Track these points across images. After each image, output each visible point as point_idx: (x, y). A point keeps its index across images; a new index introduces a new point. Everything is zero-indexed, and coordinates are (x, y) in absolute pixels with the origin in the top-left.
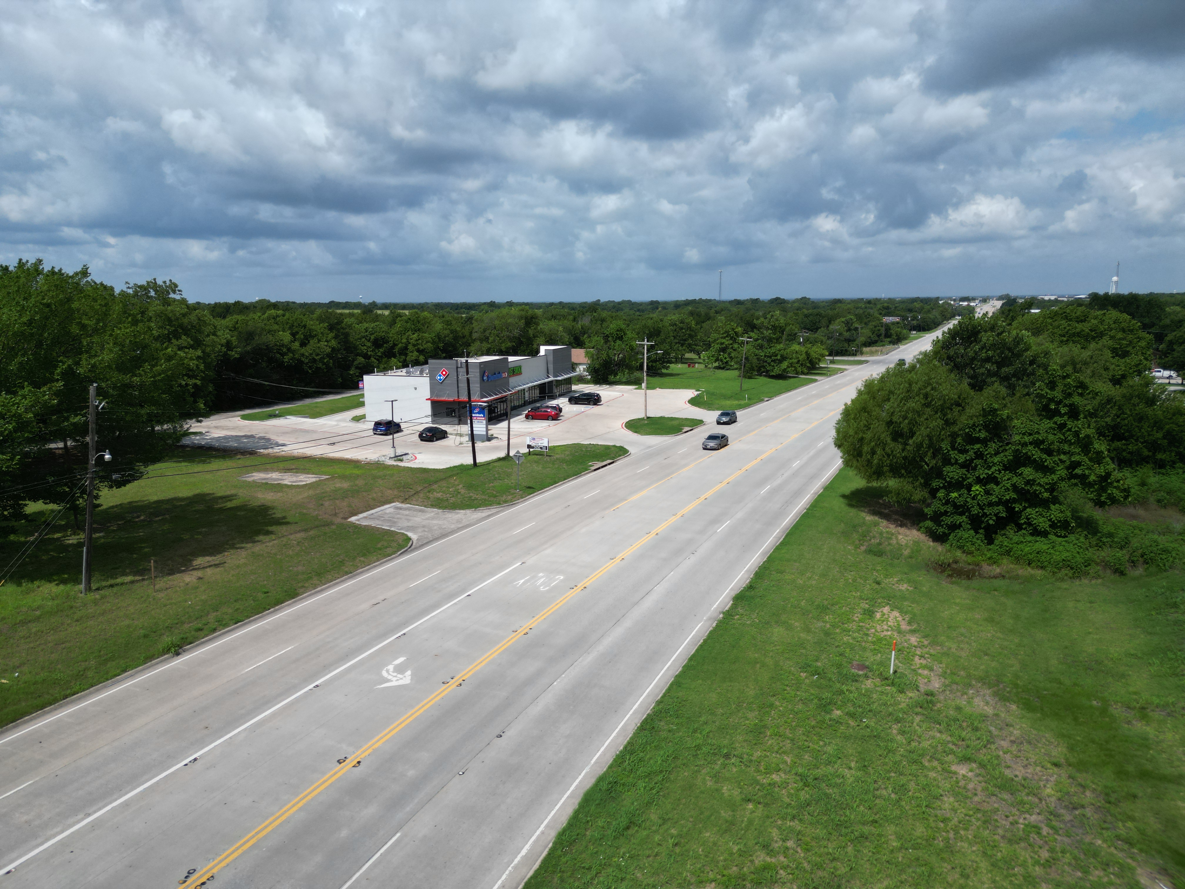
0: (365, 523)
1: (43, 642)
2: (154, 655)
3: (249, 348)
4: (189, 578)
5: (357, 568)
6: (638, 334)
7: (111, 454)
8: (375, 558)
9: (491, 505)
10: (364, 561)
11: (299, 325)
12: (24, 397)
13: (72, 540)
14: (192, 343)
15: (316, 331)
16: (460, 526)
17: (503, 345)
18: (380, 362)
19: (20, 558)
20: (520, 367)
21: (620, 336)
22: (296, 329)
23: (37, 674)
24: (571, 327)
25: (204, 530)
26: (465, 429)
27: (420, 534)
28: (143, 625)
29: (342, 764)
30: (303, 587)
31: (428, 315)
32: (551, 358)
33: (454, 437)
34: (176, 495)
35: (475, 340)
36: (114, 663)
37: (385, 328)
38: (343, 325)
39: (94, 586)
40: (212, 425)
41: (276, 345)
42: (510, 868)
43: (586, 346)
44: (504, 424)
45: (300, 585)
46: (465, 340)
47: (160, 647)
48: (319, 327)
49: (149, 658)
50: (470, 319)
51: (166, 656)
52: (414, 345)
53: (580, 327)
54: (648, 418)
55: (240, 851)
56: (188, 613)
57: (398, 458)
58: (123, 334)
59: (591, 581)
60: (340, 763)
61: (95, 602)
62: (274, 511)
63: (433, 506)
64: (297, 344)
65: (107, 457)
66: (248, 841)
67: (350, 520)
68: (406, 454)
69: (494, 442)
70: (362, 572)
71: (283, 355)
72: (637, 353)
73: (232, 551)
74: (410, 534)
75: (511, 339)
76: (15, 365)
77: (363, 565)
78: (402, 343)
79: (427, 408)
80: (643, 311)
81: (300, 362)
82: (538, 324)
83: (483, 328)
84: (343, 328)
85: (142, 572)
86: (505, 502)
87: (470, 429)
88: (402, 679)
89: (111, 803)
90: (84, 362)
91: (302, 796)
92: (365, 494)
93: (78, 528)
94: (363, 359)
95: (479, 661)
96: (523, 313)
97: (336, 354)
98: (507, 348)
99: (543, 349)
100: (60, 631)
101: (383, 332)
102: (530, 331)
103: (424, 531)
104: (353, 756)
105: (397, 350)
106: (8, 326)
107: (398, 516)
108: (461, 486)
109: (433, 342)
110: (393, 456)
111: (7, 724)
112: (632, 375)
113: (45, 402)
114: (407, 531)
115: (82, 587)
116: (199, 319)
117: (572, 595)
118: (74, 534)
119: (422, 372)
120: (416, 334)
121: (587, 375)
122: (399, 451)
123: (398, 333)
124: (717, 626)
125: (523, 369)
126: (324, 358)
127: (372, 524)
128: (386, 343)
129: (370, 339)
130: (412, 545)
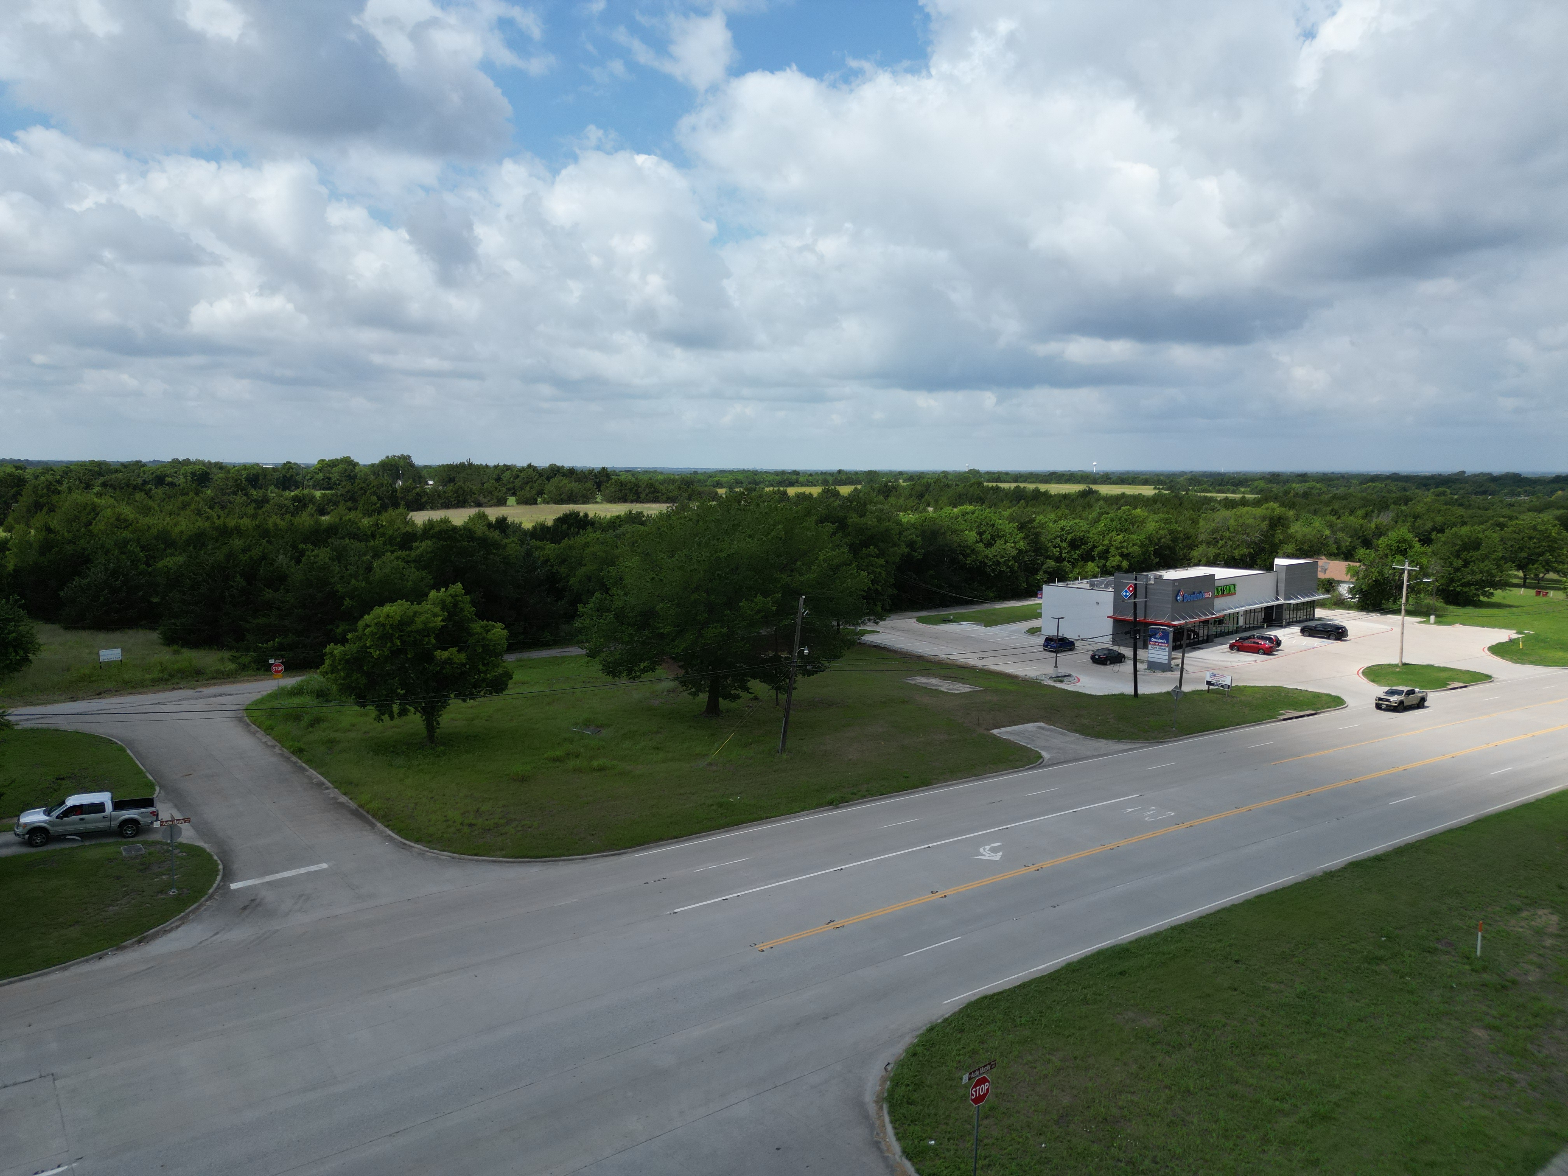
0: (1003, 736)
1: (753, 781)
2: (823, 804)
3: (931, 549)
4: (851, 755)
5: (986, 773)
7: (808, 650)
8: (1004, 768)
9: (1137, 739)
10: (992, 768)
11: (987, 524)
14: (878, 552)
15: (1004, 531)
16: (1096, 754)
17: (1236, 551)
18: (1074, 567)
20: (1234, 585)
22: (984, 528)
23: (750, 800)
24: (1358, 526)
27: (1053, 755)
28: (817, 783)
29: (933, 894)
30: (937, 779)
32: (1287, 575)
35: (1200, 542)
36: (797, 803)
37: (1085, 526)
38: (1035, 524)
39: (787, 748)
40: (887, 625)
41: (960, 546)
46: (1186, 542)
47: (827, 800)
48: (1008, 527)
49: (820, 806)
51: (830, 807)
52: (1117, 548)
53: (1373, 527)
54: (1405, 665)
56: (848, 781)
57: (1060, 679)
59: (1203, 822)
61: (787, 761)
63: (1076, 731)
64: (982, 545)
65: (806, 651)
66: (867, 916)
67: (991, 731)
68: (1069, 676)
70: (989, 777)
71: (966, 556)
73: (886, 741)
74: (1044, 753)
75: (1247, 545)
77: (991, 772)
78: (1103, 545)
79: (1108, 627)
81: (983, 564)
82: (1289, 526)
83: (1210, 529)
84: (1034, 527)
85: (818, 745)
86: (1157, 738)
88: (993, 856)
91: (903, 903)
92: (1011, 710)
94: (1053, 563)
95: (1059, 859)
97: (1023, 557)
98: (1242, 555)
99: (1277, 563)
100: (764, 776)
101: (1082, 531)
102: (1276, 534)
103: (1059, 753)
104: (943, 892)
105: (1096, 553)
107: (1039, 735)
108: (1112, 715)
109: (1142, 545)
110: (1053, 675)
111: (734, 826)
114: (1042, 750)
115: (779, 748)
117: (1171, 831)
119: (1107, 586)
120: (1122, 535)
121: (1349, 598)
122: (1062, 671)
123: (1099, 533)
124: (1308, 880)
125: (1238, 588)
126: (1009, 560)
127: (1012, 738)
128: (1083, 544)
129: (1066, 539)
130: (1042, 762)
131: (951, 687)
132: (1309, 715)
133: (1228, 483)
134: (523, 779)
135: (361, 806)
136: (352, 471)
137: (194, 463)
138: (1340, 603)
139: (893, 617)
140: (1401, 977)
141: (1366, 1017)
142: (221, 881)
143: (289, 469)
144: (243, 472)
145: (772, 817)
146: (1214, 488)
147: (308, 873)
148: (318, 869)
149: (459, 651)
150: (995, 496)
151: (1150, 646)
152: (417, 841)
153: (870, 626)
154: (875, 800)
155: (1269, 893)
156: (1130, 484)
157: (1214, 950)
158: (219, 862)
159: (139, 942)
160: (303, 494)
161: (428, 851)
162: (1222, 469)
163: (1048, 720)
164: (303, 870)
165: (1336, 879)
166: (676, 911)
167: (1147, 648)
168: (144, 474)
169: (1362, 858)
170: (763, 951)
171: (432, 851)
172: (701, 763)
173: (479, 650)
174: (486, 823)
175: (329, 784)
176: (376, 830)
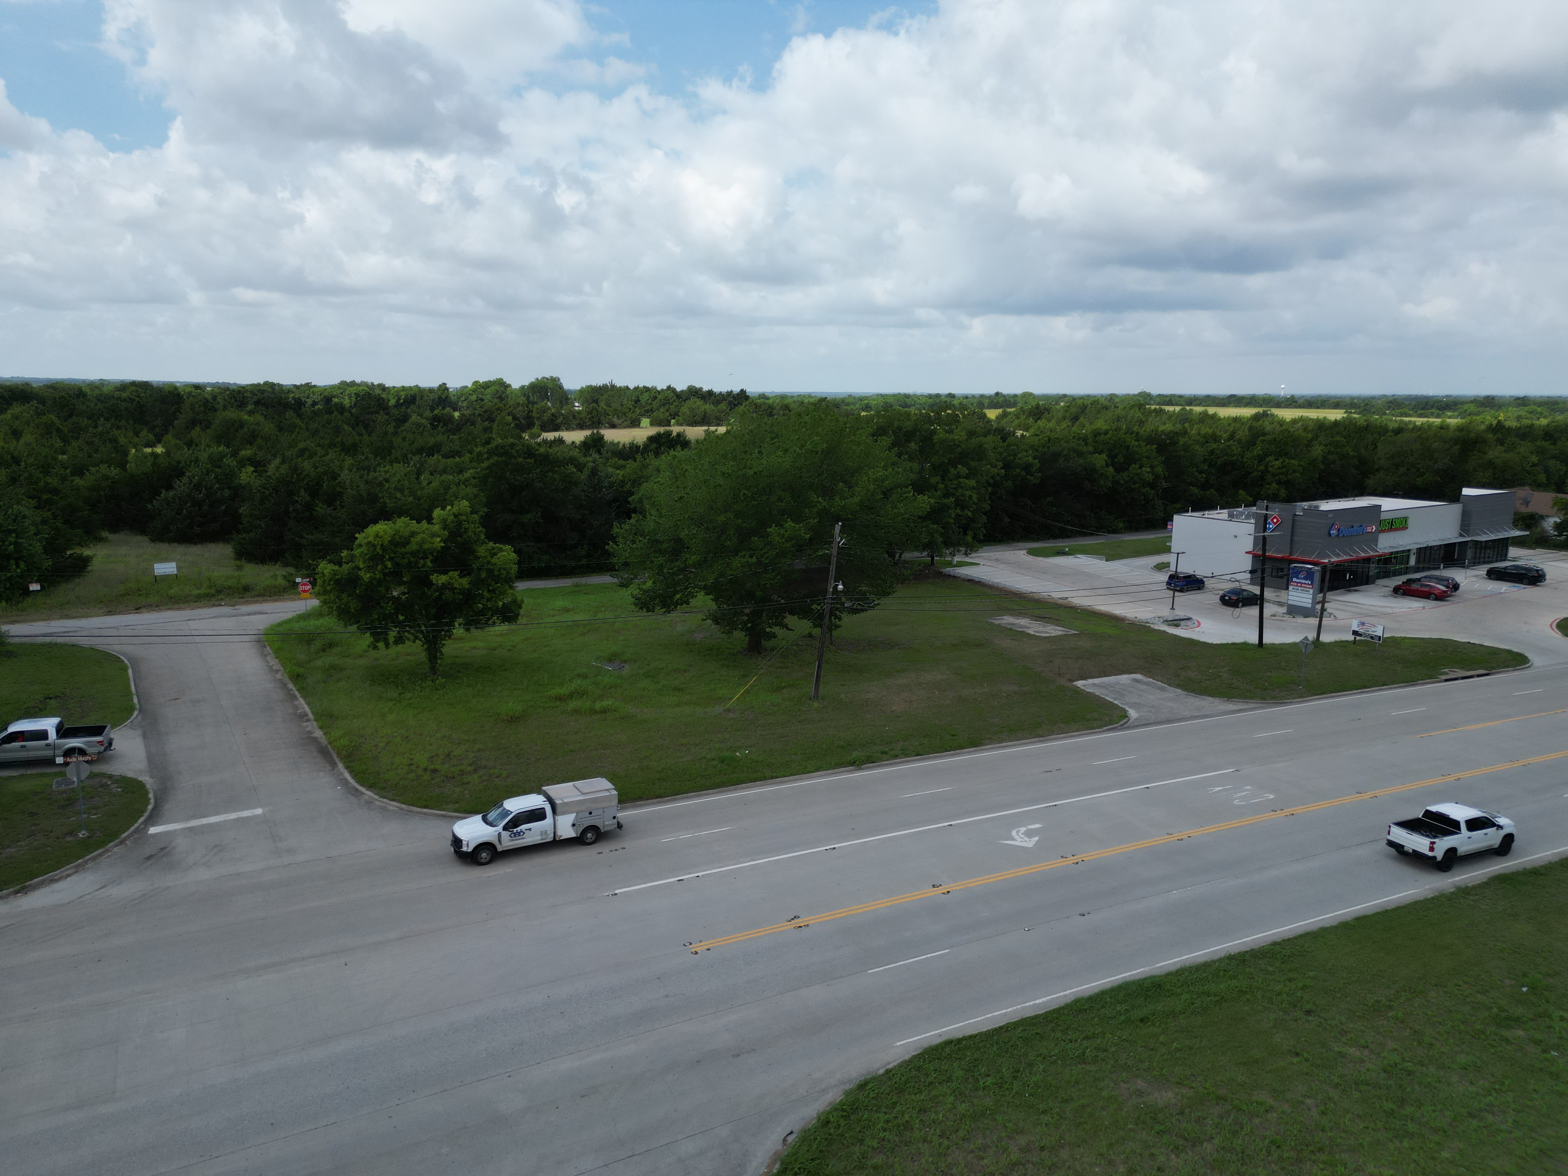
0: (1088, 688)
1: (771, 732)
2: (844, 764)
3: (1051, 473)
4: (895, 706)
5: (1053, 733)
7: (843, 584)
8: (1077, 727)
9: (1251, 698)
10: (1062, 728)
16: (1197, 714)
20: (1406, 519)
22: (1116, 451)
23: (760, 755)
27: (1143, 714)
28: (845, 738)
29: (935, 888)
30: (990, 738)
33: (1270, 605)
36: (812, 762)
37: (1239, 450)
40: (991, 557)
41: (1086, 470)
42: (1019, 1006)
45: (988, 736)
47: (850, 758)
49: (840, 766)
51: (852, 767)
55: (833, 917)
56: (882, 737)
57: (1175, 623)
59: (1307, 810)
61: (818, 710)
63: (1178, 686)
64: (1112, 469)
65: (840, 587)
66: (842, 913)
67: (1075, 683)
68: (1189, 619)
70: (1055, 739)
71: (1092, 481)
73: (942, 691)
74: (1131, 712)
78: (1258, 471)
79: (1245, 563)
81: (1112, 491)
86: (1273, 698)
88: (1026, 842)
91: (893, 898)
92: (1105, 658)
95: (1113, 849)
100: (786, 727)
103: (1151, 712)
104: (947, 886)
105: (1249, 480)
107: (1131, 689)
108: (1226, 669)
109: (1305, 472)
110: (1170, 619)
111: (730, 786)
113: (801, 536)
114: (1131, 707)
115: (812, 694)
117: (1268, 818)
119: (1247, 517)
121: (1555, 535)
122: (1180, 613)
123: (1255, 458)
124: (1433, 898)
125: (1410, 522)
126: (1141, 486)
127: (1097, 692)
130: (1125, 723)
131: (1041, 629)
132: (1479, 676)
133: (1432, 407)
134: (513, 720)
135: (330, 743)
136: (503, 392)
137: (358, 385)
138: (1542, 542)
139: (985, 548)
140: (1544, 1051)
141: (1480, 1111)
142: (143, 823)
143: (444, 390)
144: (402, 393)
145: (777, 778)
146: (1416, 412)
147: (238, 820)
148: (250, 815)
149: (461, 576)
150: (1157, 419)
151: (1291, 588)
152: (371, 787)
154: (909, 761)
155: (1374, 915)
156: (1318, 408)
157: (1279, 994)
158: (152, 801)
159: (17, 892)
160: (442, 414)
161: (377, 800)
162: (1431, 393)
163: (1146, 671)
164: (233, 816)
165: (1471, 898)
166: (617, 892)
167: (1287, 589)
169: (1514, 870)
170: (696, 953)
171: (381, 799)
172: (718, 709)
173: (484, 575)
174: (452, 769)
175: (311, 716)
176: (335, 771)
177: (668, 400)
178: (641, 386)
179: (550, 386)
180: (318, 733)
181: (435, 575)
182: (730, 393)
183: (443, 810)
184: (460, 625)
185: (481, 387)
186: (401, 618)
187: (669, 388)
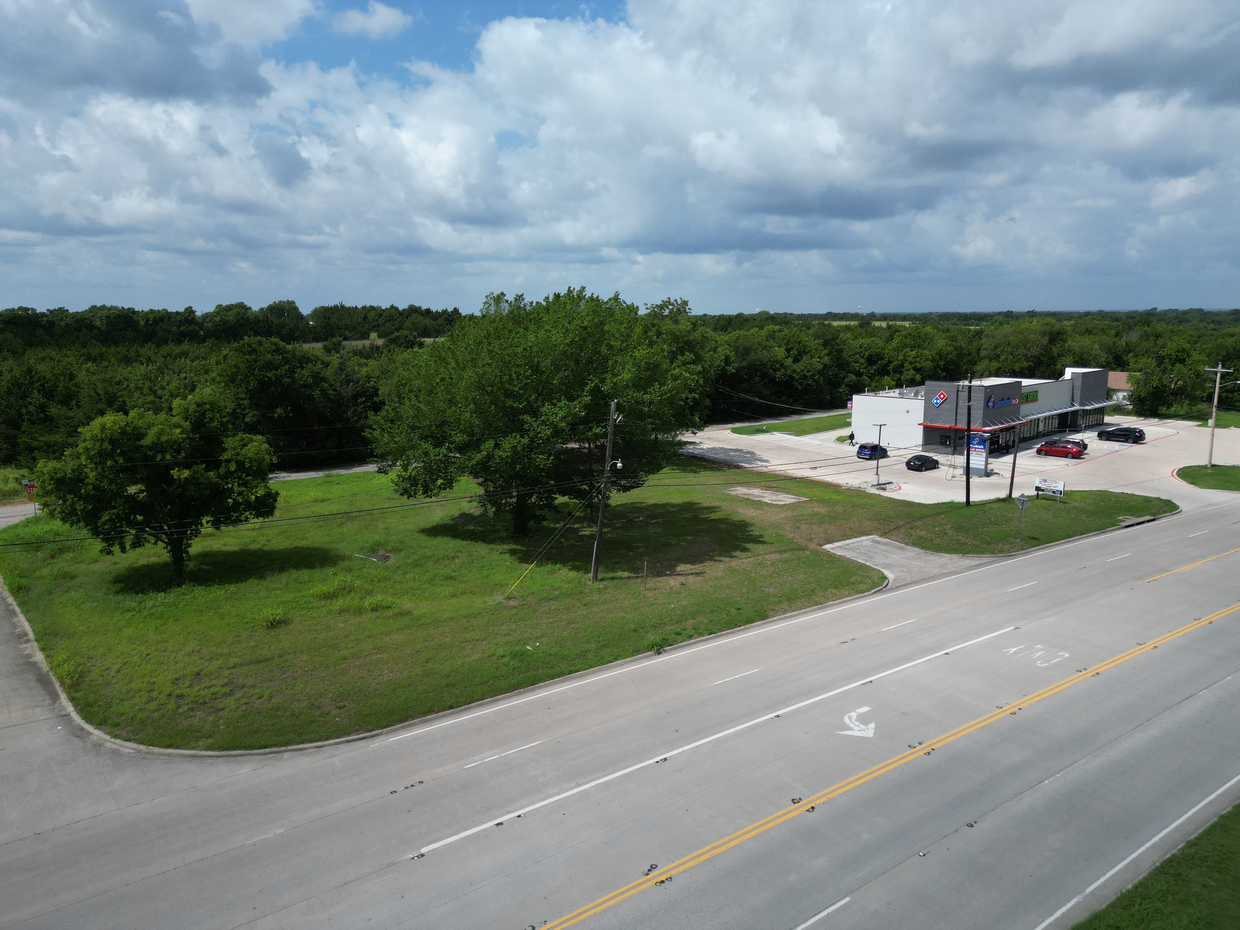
0: (839, 553)
1: (558, 619)
2: (640, 650)
3: (744, 364)
4: (673, 582)
5: (828, 600)
6: (1209, 355)
7: (622, 463)
8: (847, 592)
9: (983, 553)
10: (835, 594)
11: (795, 341)
12: (561, 409)
13: (587, 532)
14: (694, 358)
15: (810, 347)
16: (945, 572)
17: (1017, 364)
18: (872, 380)
19: (550, 543)
20: (1036, 392)
21: (1181, 358)
22: (792, 345)
23: (552, 647)
24: (1111, 344)
25: (689, 537)
26: (960, 460)
27: (897, 574)
28: (634, 620)
29: (796, 805)
30: (773, 610)
31: (931, 330)
32: (1079, 383)
33: (947, 468)
34: (670, 501)
35: (983, 358)
36: (609, 650)
37: (881, 343)
38: (838, 340)
39: (600, 576)
40: (706, 436)
41: (770, 361)
43: (1130, 367)
44: (1009, 458)
45: (770, 607)
46: (970, 358)
47: (646, 643)
48: (814, 343)
49: (636, 652)
50: (979, 333)
51: (650, 653)
52: (911, 363)
53: (1124, 344)
54: (1213, 466)
55: (696, 861)
56: (670, 616)
57: (881, 486)
58: (640, 356)
59: (1106, 667)
60: (795, 803)
61: (600, 591)
62: (752, 528)
63: (914, 545)
64: (790, 360)
65: (619, 465)
66: (704, 854)
67: (824, 547)
68: (889, 483)
69: (993, 478)
70: (832, 605)
71: (775, 370)
72: (1206, 380)
73: (712, 563)
74: (886, 573)
75: (1027, 359)
76: (557, 380)
77: (834, 598)
78: (898, 361)
79: (919, 432)
80: (1220, 323)
81: (792, 378)
82: (1065, 341)
83: (993, 345)
84: (837, 344)
85: (635, 570)
86: (1001, 552)
87: (965, 461)
88: (864, 730)
89: (596, 779)
90: (608, 381)
91: (755, 825)
92: (842, 522)
93: (593, 522)
94: (854, 377)
95: (953, 732)
96: (1047, 328)
97: (828, 371)
98: (1022, 368)
99: (1069, 373)
100: (572, 612)
101: (879, 348)
102: (1054, 349)
103: (903, 571)
104: (807, 800)
105: (891, 367)
106: (555, 346)
107: (875, 550)
108: (949, 526)
109: (933, 360)
110: (875, 483)
111: (528, 687)
112: (1194, 408)
113: (576, 414)
114: (883, 568)
115: (591, 575)
116: (702, 336)
117: (1078, 680)
118: (589, 526)
119: (915, 395)
120: (915, 351)
122: (883, 478)
123: (894, 350)
125: (1039, 396)
126: (815, 375)
127: (848, 554)
128: (880, 360)
129: (864, 356)
130: (887, 585)
131: (774, 498)
132: (1149, 521)
134: (274, 624)
135: (53, 669)
136: (244, 314)
137: (110, 309)
139: (710, 428)
143: (190, 313)
144: (151, 315)
145: (577, 672)
149: (207, 470)
152: (100, 724)
153: (687, 437)
160: (189, 330)
161: (107, 741)
163: (880, 532)
166: (424, 850)
168: (67, 318)
171: (113, 740)
172: (499, 598)
173: (233, 467)
174: (203, 693)
175: (31, 636)
176: (56, 705)
177: (392, 317)
178: (368, 305)
179: (287, 307)
180: (39, 657)
181: (177, 469)
182: (445, 312)
183: (192, 749)
184: (208, 522)
185: (222, 310)
186: (140, 518)
187: (392, 307)
